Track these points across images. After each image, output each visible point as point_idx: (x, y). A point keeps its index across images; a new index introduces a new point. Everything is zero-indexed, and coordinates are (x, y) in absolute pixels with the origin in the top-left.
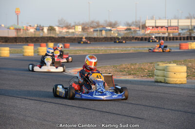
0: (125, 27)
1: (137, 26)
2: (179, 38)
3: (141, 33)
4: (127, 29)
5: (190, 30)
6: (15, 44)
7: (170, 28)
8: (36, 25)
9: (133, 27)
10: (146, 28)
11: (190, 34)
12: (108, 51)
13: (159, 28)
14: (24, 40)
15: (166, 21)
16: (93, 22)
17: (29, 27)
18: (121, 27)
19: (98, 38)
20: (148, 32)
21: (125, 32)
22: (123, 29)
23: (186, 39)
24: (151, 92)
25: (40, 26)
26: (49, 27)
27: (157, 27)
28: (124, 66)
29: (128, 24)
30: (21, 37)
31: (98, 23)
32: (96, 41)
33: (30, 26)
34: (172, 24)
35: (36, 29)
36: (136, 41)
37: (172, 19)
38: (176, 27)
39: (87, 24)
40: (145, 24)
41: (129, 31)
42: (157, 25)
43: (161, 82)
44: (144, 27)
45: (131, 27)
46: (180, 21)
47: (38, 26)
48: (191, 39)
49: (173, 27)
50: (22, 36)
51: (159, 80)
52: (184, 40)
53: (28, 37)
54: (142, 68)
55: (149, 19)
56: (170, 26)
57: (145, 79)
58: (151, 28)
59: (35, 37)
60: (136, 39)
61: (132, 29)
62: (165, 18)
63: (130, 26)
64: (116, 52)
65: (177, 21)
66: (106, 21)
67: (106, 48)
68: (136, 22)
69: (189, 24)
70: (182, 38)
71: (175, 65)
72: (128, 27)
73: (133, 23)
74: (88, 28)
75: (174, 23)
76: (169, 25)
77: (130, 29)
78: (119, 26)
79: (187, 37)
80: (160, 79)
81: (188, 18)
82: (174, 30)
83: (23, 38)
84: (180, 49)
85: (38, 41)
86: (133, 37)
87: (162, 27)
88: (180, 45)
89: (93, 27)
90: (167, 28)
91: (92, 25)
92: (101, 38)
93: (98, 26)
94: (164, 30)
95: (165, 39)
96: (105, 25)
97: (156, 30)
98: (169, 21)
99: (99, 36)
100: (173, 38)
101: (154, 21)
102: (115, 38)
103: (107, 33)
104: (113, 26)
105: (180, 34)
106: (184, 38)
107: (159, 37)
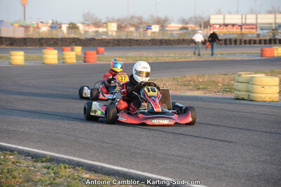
0: (180, 26)
1: (196, 23)
2: (258, 42)
4: (182, 29)
5: (273, 30)
6: (25, 47)
7: (246, 27)
8: (51, 22)
9: (191, 26)
10: (211, 26)
11: (274, 35)
12: (160, 58)
13: (229, 27)
14: (37, 42)
15: (240, 16)
16: (132, 17)
17: (40, 25)
18: (173, 25)
19: (142, 40)
21: (181, 32)
22: (177, 29)
23: (268, 42)
24: (233, 111)
25: (57, 22)
26: (69, 24)
27: (226, 25)
28: (188, 78)
29: (184, 21)
30: (32, 38)
31: (140, 19)
32: (140, 45)
33: (42, 22)
34: (249, 21)
35: (51, 27)
37: (248, 14)
38: (253, 25)
39: (124, 20)
40: (209, 21)
41: (184, 31)
42: (227, 22)
43: (244, 99)
44: (207, 25)
45: (188, 26)
46: (259, 16)
47: (53, 23)
48: (275, 43)
49: (249, 25)
50: (34, 37)
51: (241, 97)
52: (265, 43)
53: (42, 38)
54: (213, 82)
56: (246, 24)
57: (220, 95)
58: (218, 26)
59: (52, 39)
61: (190, 29)
63: (187, 24)
64: (172, 60)
65: (254, 16)
66: (152, 16)
67: (155, 55)
68: (195, 18)
69: (272, 21)
70: (263, 41)
72: (184, 26)
73: (191, 18)
74: (126, 27)
75: (251, 19)
76: (244, 22)
77: (186, 28)
78: (169, 24)
79: (270, 40)
80: (243, 94)
81: (270, 12)
82: (251, 30)
83: (36, 39)
84: (262, 56)
85: (57, 44)
87: (233, 25)
88: (262, 50)
89: (133, 25)
90: (241, 26)
91: (131, 22)
92: (146, 40)
93: (141, 23)
94: (236, 30)
95: (238, 42)
96: (151, 22)
97: (225, 30)
98: (244, 16)
99: (142, 38)
100: (250, 40)
101: (222, 16)
102: (166, 40)
103: (154, 33)
104: (162, 23)
105: (258, 35)
106: (265, 40)
107: (230, 40)
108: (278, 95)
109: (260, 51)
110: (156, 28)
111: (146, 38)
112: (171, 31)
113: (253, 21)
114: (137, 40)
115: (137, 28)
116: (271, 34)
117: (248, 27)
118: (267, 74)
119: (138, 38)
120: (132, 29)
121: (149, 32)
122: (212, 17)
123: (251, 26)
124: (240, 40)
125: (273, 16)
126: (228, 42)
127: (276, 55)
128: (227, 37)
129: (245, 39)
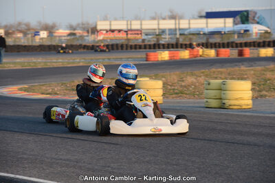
0: (68, 31)
1: (84, 29)
2: (143, 47)
3: (90, 39)
4: (70, 34)
5: (157, 35)
7: (131, 32)
9: (79, 32)
10: (98, 32)
11: (158, 40)
12: (49, 64)
13: (116, 32)
15: (125, 22)
16: (20, 24)
18: (61, 31)
19: (30, 46)
20: (101, 37)
21: (69, 38)
22: (65, 35)
23: (152, 47)
27: (113, 31)
29: (71, 27)
31: (28, 25)
32: (28, 51)
34: (134, 27)
36: (85, 50)
37: (133, 20)
38: (137, 30)
39: (11, 26)
40: (96, 27)
41: (73, 37)
42: (113, 28)
44: (94, 30)
45: (74, 32)
46: (143, 22)
48: (159, 48)
49: (134, 30)
52: (150, 48)
55: (100, 20)
56: (131, 30)
58: (104, 32)
60: (85, 47)
61: (78, 35)
62: (123, 18)
63: (75, 29)
64: (60, 65)
65: (139, 22)
66: (40, 23)
67: (44, 61)
68: (83, 24)
69: (156, 27)
70: (148, 47)
71: (147, 79)
72: (72, 31)
73: (78, 25)
74: (13, 33)
75: (136, 25)
76: (129, 28)
77: (74, 34)
78: (58, 30)
79: (154, 45)
81: (154, 19)
82: (136, 36)
84: (147, 61)
86: (81, 45)
87: (120, 31)
88: (147, 55)
89: (20, 31)
90: (126, 32)
91: (19, 29)
92: (35, 46)
93: (29, 29)
94: (122, 36)
95: (125, 47)
96: (38, 28)
97: (111, 36)
98: (129, 22)
99: (30, 44)
100: (136, 45)
101: (108, 23)
102: (54, 46)
103: (42, 39)
104: (50, 29)
105: (143, 40)
106: (150, 45)
107: (117, 45)
108: (162, 98)
109: (145, 56)
110: (44, 34)
111: (34, 44)
112: (59, 37)
113: (138, 27)
114: (25, 46)
115: (25, 34)
116: (155, 39)
117: (133, 32)
118: (151, 78)
119: (26, 44)
120: (20, 35)
121: (37, 38)
122: (99, 23)
123: (136, 32)
124: (127, 45)
125: (156, 22)
126: (115, 47)
127: (160, 59)
128: (114, 42)
129: (130, 44)
